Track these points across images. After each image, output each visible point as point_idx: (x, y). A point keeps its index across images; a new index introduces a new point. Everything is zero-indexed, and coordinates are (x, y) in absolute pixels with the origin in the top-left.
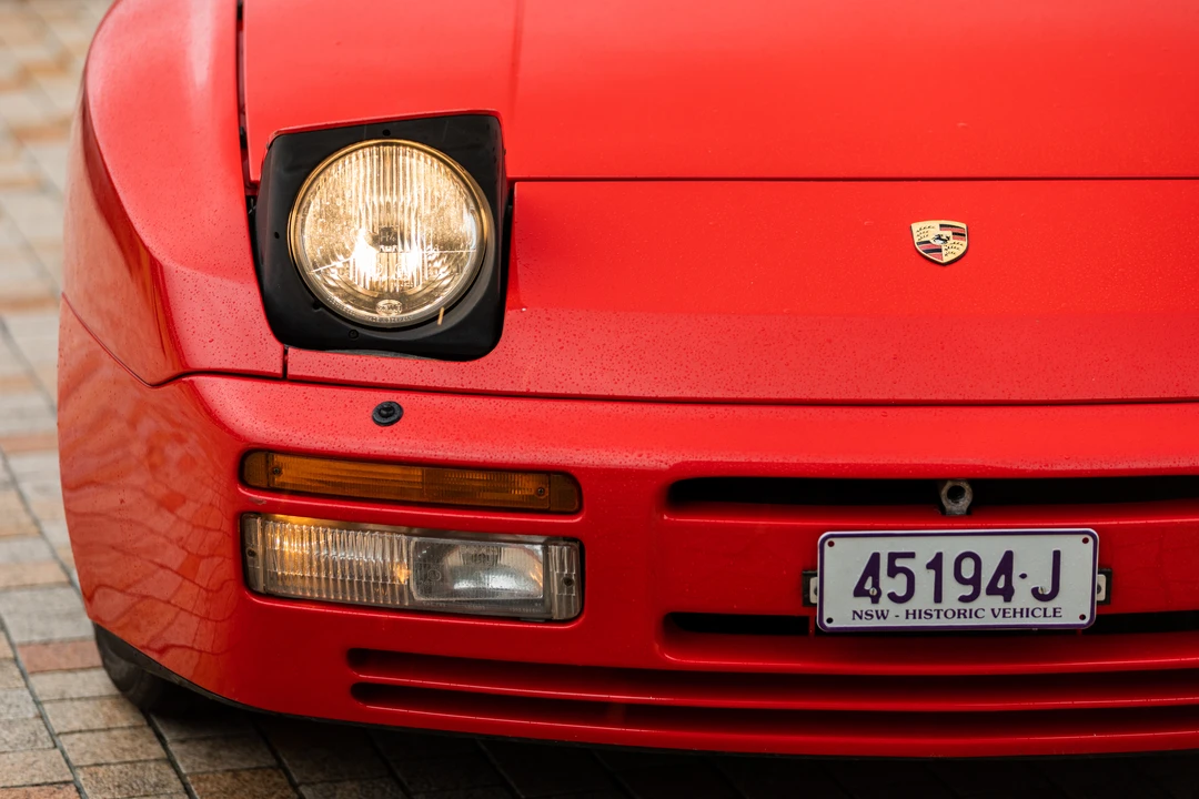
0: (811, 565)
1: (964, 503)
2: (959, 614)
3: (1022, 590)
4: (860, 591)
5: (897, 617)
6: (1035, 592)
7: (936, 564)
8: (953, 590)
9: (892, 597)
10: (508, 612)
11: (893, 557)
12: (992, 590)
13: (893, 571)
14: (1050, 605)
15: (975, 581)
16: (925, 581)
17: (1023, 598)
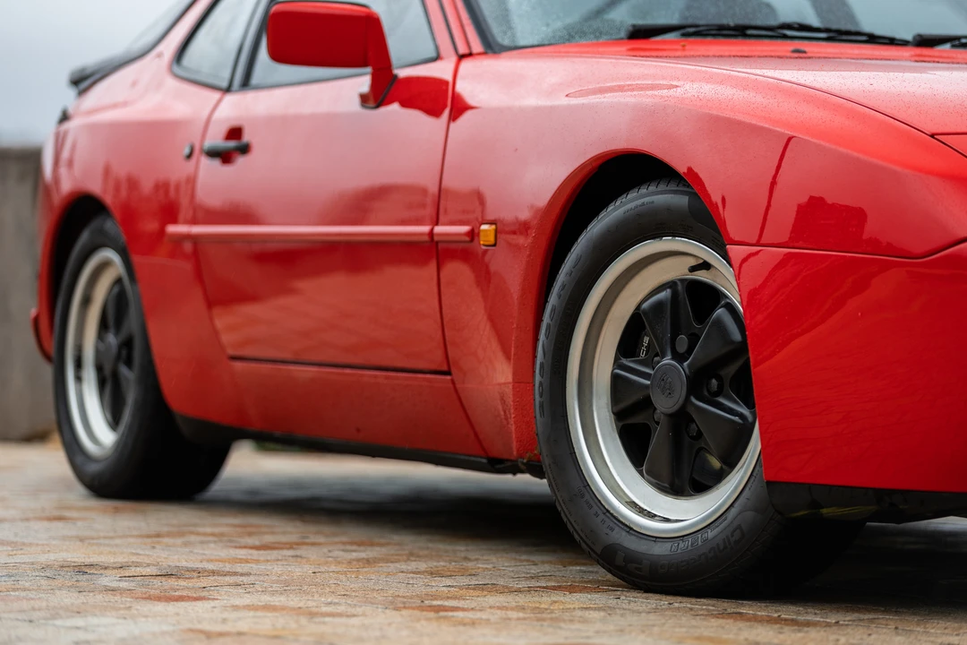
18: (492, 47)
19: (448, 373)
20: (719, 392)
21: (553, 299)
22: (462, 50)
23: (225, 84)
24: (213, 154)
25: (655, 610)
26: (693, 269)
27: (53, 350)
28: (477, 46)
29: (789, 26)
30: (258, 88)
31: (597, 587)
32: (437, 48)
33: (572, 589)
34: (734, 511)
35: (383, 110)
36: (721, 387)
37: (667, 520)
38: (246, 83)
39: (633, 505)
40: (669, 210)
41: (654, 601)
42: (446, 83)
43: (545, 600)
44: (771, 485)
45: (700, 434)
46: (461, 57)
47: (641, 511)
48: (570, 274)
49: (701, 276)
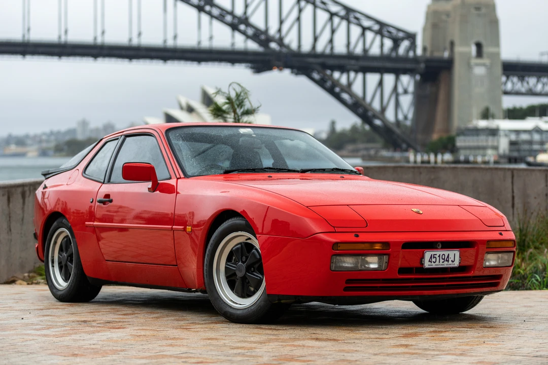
0: (423, 257)
1: (440, 246)
2: (442, 265)
3: (450, 260)
4: (429, 261)
5: (434, 266)
6: (452, 261)
7: (439, 256)
8: (442, 261)
9: (434, 262)
10: (374, 270)
11: (434, 255)
12: (446, 261)
13: (434, 257)
14: (453, 263)
15: (444, 259)
16: (438, 259)
17: (450, 262)
18: (186, 176)
19: (177, 266)
20: (254, 271)
21: (209, 247)
22: (178, 177)
23: (102, 181)
24: (100, 202)
25: (240, 327)
26: (246, 240)
27: (44, 259)
28: (182, 176)
29: (267, 168)
30: (113, 183)
31: (222, 322)
32: (170, 175)
33: (216, 323)
34: (258, 302)
35: (155, 192)
36: (254, 270)
37: (241, 304)
38: (109, 182)
39: (231, 301)
40: (240, 225)
41: (238, 325)
42: (173, 186)
43: (212, 326)
44: (268, 296)
45: (249, 282)
46: (178, 179)
47: (234, 302)
48: (214, 241)
49: (249, 241)
